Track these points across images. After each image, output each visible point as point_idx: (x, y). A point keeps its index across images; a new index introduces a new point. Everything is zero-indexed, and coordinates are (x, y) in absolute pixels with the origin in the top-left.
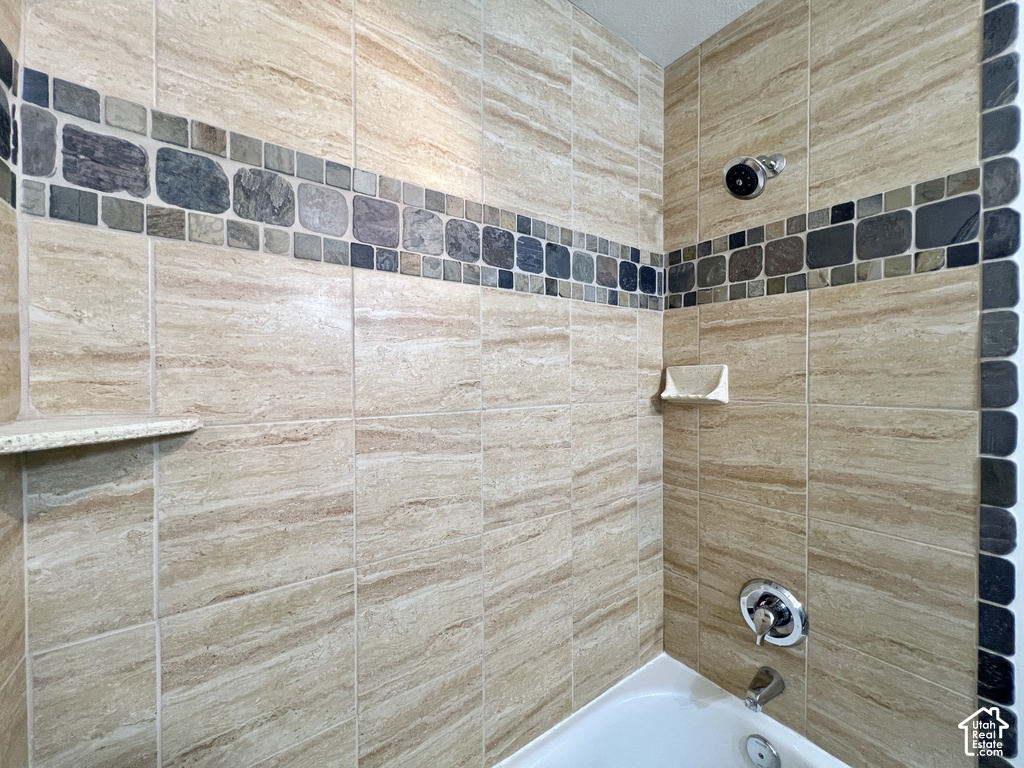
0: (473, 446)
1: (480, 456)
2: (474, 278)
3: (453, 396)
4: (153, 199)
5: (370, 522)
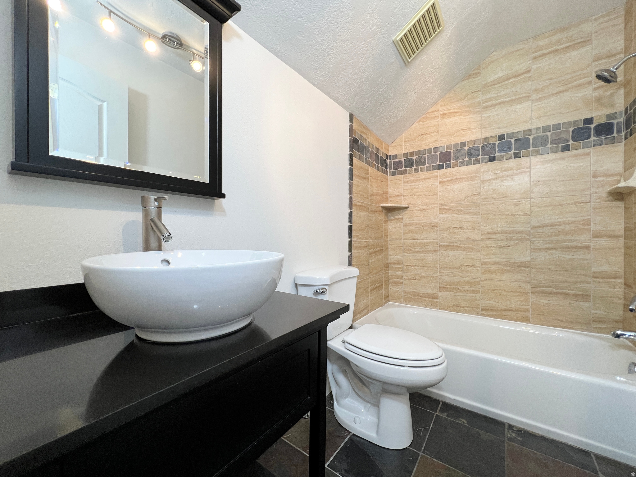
0: (477, 213)
1: (480, 217)
2: (477, 162)
3: (469, 199)
4: (403, 168)
5: (443, 230)
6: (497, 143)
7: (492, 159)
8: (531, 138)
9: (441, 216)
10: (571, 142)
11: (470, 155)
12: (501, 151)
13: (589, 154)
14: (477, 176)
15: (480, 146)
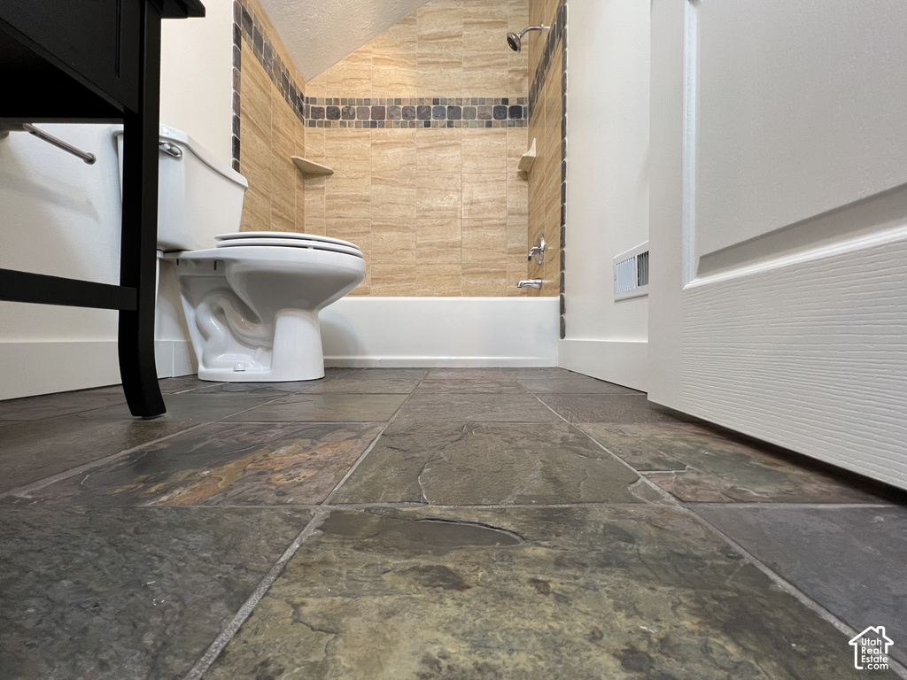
0: (412, 186)
1: (415, 190)
2: (413, 125)
3: (404, 168)
5: (376, 206)
6: (432, 106)
7: (427, 125)
8: (462, 107)
9: (373, 187)
10: (493, 119)
11: (405, 116)
12: (436, 117)
13: (505, 133)
14: (413, 143)
15: (416, 107)
